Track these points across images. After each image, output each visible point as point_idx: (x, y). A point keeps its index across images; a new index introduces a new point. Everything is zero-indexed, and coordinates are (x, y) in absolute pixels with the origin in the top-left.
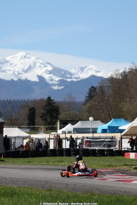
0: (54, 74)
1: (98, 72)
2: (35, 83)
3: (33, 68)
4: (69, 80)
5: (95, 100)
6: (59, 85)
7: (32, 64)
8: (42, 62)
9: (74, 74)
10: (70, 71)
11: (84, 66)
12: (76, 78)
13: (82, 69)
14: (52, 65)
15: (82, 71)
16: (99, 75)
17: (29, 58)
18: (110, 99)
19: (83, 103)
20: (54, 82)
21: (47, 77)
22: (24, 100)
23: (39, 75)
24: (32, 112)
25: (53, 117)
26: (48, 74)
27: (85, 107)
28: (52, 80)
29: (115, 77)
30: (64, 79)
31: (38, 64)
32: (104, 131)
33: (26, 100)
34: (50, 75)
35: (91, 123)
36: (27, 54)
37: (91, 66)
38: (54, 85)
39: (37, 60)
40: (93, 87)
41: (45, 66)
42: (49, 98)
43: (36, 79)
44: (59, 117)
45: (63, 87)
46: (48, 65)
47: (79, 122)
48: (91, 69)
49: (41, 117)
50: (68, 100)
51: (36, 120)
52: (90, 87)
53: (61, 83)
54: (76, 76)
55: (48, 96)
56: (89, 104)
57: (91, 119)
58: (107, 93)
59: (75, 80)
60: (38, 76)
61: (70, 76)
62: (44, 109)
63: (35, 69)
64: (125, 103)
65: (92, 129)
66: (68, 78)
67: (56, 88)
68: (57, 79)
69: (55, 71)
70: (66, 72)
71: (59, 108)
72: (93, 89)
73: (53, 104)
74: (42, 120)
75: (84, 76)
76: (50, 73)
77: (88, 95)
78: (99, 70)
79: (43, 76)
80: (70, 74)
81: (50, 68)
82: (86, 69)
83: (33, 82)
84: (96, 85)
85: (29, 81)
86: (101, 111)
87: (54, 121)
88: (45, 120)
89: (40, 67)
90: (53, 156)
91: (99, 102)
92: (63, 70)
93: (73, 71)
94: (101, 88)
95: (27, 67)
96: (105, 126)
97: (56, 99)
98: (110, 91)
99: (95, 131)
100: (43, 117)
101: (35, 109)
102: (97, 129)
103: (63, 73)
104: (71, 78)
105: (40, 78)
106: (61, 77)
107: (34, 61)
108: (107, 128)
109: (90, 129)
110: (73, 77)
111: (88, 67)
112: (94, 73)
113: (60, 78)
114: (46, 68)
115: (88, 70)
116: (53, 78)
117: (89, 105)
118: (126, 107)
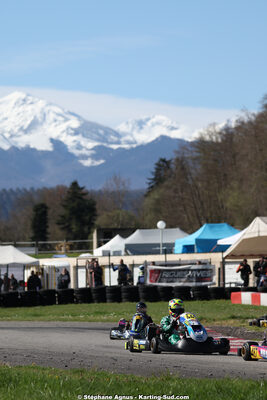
0: (84, 136)
1: (173, 128)
2: (45, 154)
3: (42, 124)
4: (115, 147)
5: (168, 188)
6: (95, 157)
7: (38, 116)
8: (59, 110)
9: (125, 134)
10: (116, 129)
11: (144, 117)
12: (128, 142)
13: (141, 124)
14: (79, 117)
15: (141, 128)
16: (175, 135)
17: (32, 103)
18: (200, 185)
19: (145, 193)
20: (84, 152)
21: (69, 141)
22: (25, 190)
23: (54, 136)
24: (39, 212)
25: (83, 223)
26: (71, 134)
27: (148, 202)
28: (79, 147)
29: (207, 138)
30: (105, 144)
31: (51, 116)
32: (188, 249)
33: (28, 189)
34: (75, 138)
35: (160, 233)
36: (28, 95)
37: (158, 118)
38: (85, 157)
39: (48, 108)
40: (164, 160)
41: (66, 120)
42: (75, 184)
43: (48, 147)
44: (97, 223)
45: (102, 161)
46: (72, 117)
47: (137, 232)
48: (158, 123)
49: (59, 224)
50: (113, 187)
51: (49, 230)
52: (157, 161)
53: (99, 152)
54: (129, 138)
55: (72, 181)
56: (156, 195)
57: (161, 224)
58: (193, 171)
59: (126, 146)
60: (52, 140)
61: (116, 139)
62: (64, 206)
63: (45, 126)
64: (231, 192)
65: (164, 245)
66: (112, 143)
67: (87, 163)
68: (91, 145)
69: (87, 129)
70: (108, 131)
71: (94, 204)
72: (163, 165)
73: (84, 197)
74: (63, 229)
75: (145, 137)
76: (76, 132)
77: (153, 177)
78: (175, 125)
79: (62, 139)
80: (117, 134)
81: (75, 123)
82: (149, 123)
83: (42, 151)
84: (169, 156)
85: (34, 150)
86: (181, 208)
87: (86, 229)
88: (68, 229)
89: (55, 121)
90: (85, 302)
91: (176, 191)
92: (101, 127)
93: (122, 128)
94: (181, 162)
95: (29, 122)
96: (191, 239)
97: (90, 185)
98: (199, 167)
99: (169, 249)
100: (64, 223)
101: (46, 208)
102: (173, 245)
103: (101, 132)
104: (118, 143)
105: (56, 143)
106: (98, 140)
107: (43, 109)
108: (193, 243)
109: (158, 245)
110: (122, 140)
111: (154, 120)
112: (166, 132)
113: (96, 144)
114: (67, 123)
115: (153, 125)
116: (82, 143)
117: (157, 197)
118: (231, 199)
